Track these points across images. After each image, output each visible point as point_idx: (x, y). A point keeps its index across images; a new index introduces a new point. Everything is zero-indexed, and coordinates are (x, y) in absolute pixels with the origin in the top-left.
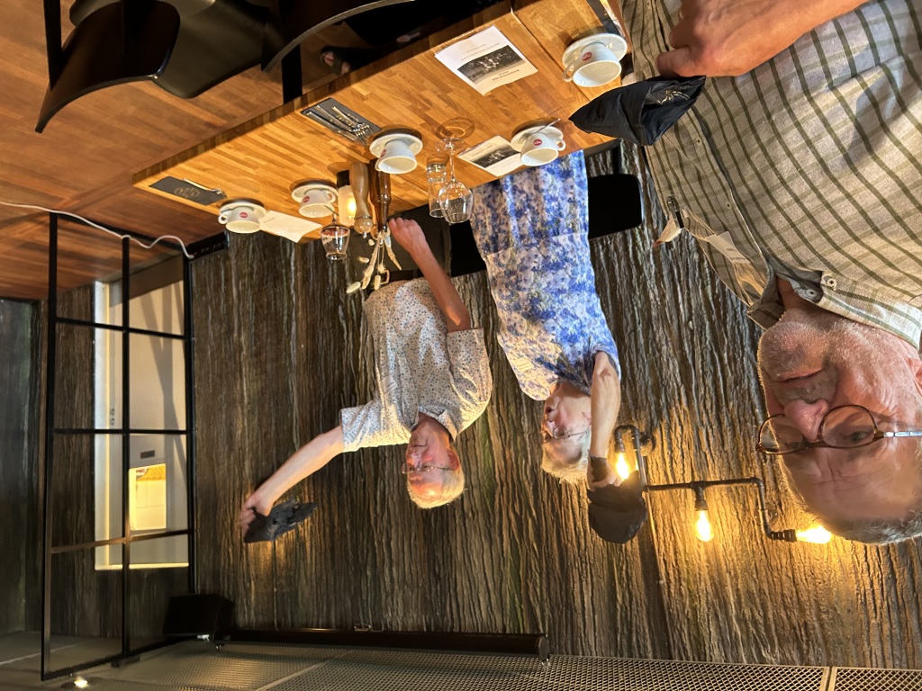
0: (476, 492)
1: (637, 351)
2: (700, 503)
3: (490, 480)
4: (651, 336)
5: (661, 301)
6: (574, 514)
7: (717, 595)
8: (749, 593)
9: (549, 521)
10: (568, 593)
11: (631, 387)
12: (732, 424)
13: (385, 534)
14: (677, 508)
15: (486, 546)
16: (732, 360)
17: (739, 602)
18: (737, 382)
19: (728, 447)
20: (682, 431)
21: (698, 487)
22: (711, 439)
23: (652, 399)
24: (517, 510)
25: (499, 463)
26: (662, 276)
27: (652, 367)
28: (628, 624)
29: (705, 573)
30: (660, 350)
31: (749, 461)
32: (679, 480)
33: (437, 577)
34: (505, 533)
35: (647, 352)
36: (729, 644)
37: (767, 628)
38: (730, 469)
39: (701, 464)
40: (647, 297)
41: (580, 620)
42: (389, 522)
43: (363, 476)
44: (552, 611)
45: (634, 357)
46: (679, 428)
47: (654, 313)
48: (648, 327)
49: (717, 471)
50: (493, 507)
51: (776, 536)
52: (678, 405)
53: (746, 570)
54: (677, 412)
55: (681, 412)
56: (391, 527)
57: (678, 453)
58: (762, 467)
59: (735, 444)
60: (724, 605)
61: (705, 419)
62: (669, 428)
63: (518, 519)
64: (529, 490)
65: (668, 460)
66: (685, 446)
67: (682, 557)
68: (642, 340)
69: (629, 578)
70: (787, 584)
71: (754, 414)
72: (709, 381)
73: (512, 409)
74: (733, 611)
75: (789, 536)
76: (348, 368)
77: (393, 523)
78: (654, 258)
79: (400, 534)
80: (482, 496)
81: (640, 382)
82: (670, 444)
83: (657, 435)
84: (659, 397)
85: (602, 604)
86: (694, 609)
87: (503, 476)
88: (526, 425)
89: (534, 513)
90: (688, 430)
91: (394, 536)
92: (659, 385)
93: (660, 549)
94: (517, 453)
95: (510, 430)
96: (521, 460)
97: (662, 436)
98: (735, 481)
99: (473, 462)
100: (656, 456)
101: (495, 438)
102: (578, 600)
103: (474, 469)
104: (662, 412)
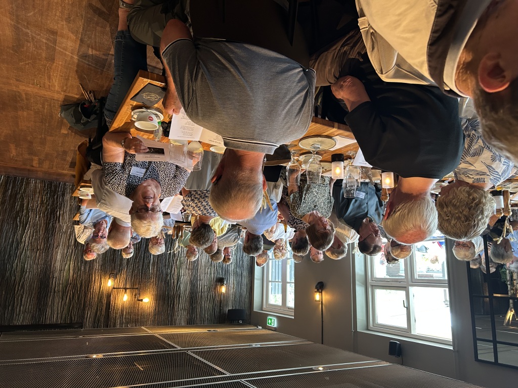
0: (61, 286)
2: (125, 292)
3: (67, 282)
7: (122, 313)
8: (129, 312)
9: (83, 295)
10: (84, 313)
12: (135, 276)
13: (20, 296)
15: (60, 301)
16: (138, 262)
17: (126, 314)
19: (132, 281)
20: (124, 276)
21: (126, 289)
22: (129, 279)
23: (118, 267)
24: (74, 292)
25: (71, 278)
27: (120, 260)
28: (99, 320)
29: (120, 308)
31: (136, 284)
32: (120, 287)
33: (40, 309)
34: (68, 297)
36: (121, 324)
37: (130, 320)
38: (132, 286)
39: (126, 284)
41: (85, 320)
42: (23, 292)
44: (77, 318)
49: (129, 286)
50: (66, 290)
51: (139, 300)
52: (124, 270)
53: (129, 308)
56: (24, 294)
57: (121, 281)
58: (138, 286)
59: (134, 281)
60: (123, 315)
61: (129, 274)
62: (121, 275)
63: (73, 294)
64: (79, 286)
65: (118, 282)
66: (123, 279)
67: (116, 305)
69: (102, 309)
70: (137, 310)
71: (140, 274)
72: (132, 266)
73: (79, 264)
74: (124, 317)
75: (142, 300)
77: (25, 293)
79: (27, 296)
80: (62, 287)
82: (120, 278)
84: (120, 267)
85: (93, 316)
86: (116, 316)
87: (71, 282)
88: (82, 268)
90: (125, 276)
91: (24, 297)
92: (121, 265)
93: (111, 303)
94: (77, 276)
95: (77, 269)
96: (78, 278)
97: (118, 276)
98: (132, 288)
99: (62, 277)
100: (116, 281)
101: (71, 271)
102: (86, 315)
103: (62, 279)
104: (120, 271)
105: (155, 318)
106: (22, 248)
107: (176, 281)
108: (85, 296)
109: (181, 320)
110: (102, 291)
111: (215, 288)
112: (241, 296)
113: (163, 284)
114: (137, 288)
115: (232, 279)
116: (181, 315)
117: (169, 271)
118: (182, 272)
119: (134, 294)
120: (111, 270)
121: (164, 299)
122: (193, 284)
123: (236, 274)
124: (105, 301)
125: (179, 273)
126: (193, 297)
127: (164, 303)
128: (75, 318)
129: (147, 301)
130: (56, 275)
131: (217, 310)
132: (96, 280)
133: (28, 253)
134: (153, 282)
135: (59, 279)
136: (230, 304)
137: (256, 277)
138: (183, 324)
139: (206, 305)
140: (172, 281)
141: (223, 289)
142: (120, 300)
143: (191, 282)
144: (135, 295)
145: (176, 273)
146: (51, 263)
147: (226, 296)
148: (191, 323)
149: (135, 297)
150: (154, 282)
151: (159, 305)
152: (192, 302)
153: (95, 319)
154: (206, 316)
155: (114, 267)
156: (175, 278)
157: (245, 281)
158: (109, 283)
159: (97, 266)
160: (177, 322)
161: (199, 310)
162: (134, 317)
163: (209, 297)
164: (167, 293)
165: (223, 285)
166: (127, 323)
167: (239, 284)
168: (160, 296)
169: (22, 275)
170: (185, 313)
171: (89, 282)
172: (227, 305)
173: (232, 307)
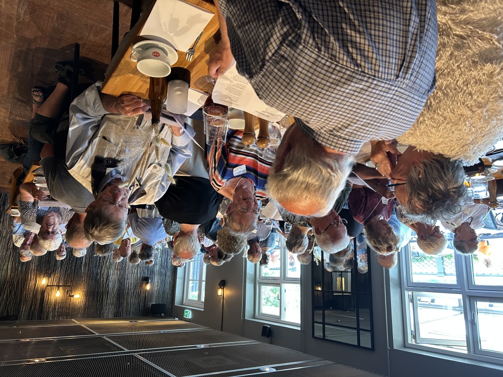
2: (58, 289)
3: (4, 281)
6: (26, 290)
7: (54, 307)
8: (61, 307)
9: (19, 292)
10: (19, 307)
12: (67, 275)
17: (58, 308)
18: (71, 267)
19: (65, 279)
20: (57, 275)
21: (59, 286)
22: (63, 277)
24: (11, 288)
25: (9, 277)
27: (54, 262)
28: (33, 313)
29: (53, 303)
31: (69, 282)
32: (53, 285)
34: (6, 294)
36: (54, 316)
37: (62, 313)
38: (65, 283)
39: (59, 282)
41: (21, 313)
44: (13, 312)
49: (62, 283)
51: (71, 296)
53: (61, 303)
55: (58, 271)
57: (55, 279)
59: (67, 279)
60: (55, 309)
61: (62, 273)
62: (55, 274)
63: (10, 291)
64: (16, 284)
65: (52, 280)
66: (57, 278)
67: (49, 300)
69: (36, 304)
70: (68, 305)
71: (72, 274)
72: (66, 266)
73: (17, 264)
74: (56, 311)
75: (73, 296)
82: (54, 277)
84: (54, 268)
85: (27, 310)
86: (49, 310)
87: (9, 280)
88: (19, 269)
89: (15, 290)
92: (55, 265)
93: (45, 298)
94: (15, 275)
95: (15, 269)
96: (15, 277)
97: (52, 276)
98: (64, 286)
100: (50, 280)
101: (9, 271)
102: (21, 309)
104: (54, 271)
105: (85, 311)
107: (105, 280)
108: (21, 292)
109: (108, 313)
110: (37, 287)
111: (141, 286)
112: (164, 292)
113: (93, 282)
114: (70, 286)
115: (156, 279)
116: (109, 309)
117: (99, 271)
118: (111, 272)
119: (66, 291)
120: (45, 270)
121: (94, 295)
122: (121, 282)
123: (160, 274)
124: (39, 297)
125: (108, 272)
126: (121, 293)
127: (94, 299)
128: (11, 312)
129: (78, 297)
131: (142, 304)
132: (32, 279)
134: (84, 280)
136: (154, 299)
137: (178, 276)
138: (110, 316)
139: (132, 300)
140: (102, 280)
141: (148, 287)
142: (53, 296)
143: (119, 281)
144: (68, 292)
145: (106, 273)
147: (151, 293)
148: (117, 316)
149: (67, 294)
151: (89, 300)
152: (120, 298)
153: (29, 313)
154: (132, 309)
155: (49, 267)
156: (105, 276)
157: (169, 280)
158: (43, 282)
159: (33, 266)
160: (105, 315)
161: (125, 305)
162: (65, 310)
163: (135, 294)
164: (96, 290)
165: (147, 283)
166: (59, 316)
167: (163, 282)
168: (90, 293)
170: (113, 307)
171: (25, 281)
172: (151, 300)
173: (156, 302)
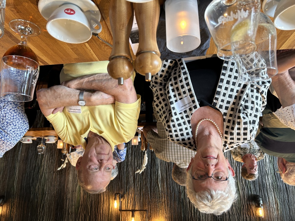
0: (73, 207)
1: (124, 173)
2: (133, 216)
3: (78, 204)
4: (127, 169)
5: (131, 161)
6: (100, 215)
9: (93, 217)
11: (121, 182)
12: (143, 195)
13: (42, 217)
14: (127, 215)
18: (146, 184)
19: (141, 201)
21: (133, 211)
22: (138, 198)
23: (125, 186)
24: (85, 213)
25: (82, 199)
26: (132, 154)
27: (127, 178)
30: (129, 173)
31: (146, 205)
32: (129, 209)
34: (80, 220)
35: (126, 173)
38: (141, 206)
39: (134, 205)
40: (128, 159)
42: (44, 214)
43: (37, 199)
45: (123, 174)
46: (131, 195)
47: (129, 164)
48: (127, 167)
49: (138, 207)
50: (78, 212)
52: (131, 188)
54: (131, 190)
55: (132, 190)
57: (129, 201)
58: (148, 207)
59: (143, 200)
61: (137, 193)
62: (128, 194)
63: (85, 216)
64: (89, 207)
65: (127, 203)
66: (131, 199)
68: (125, 170)
71: (148, 193)
72: (139, 183)
76: (38, 164)
78: (131, 149)
79: (47, 218)
80: (75, 208)
81: (123, 181)
82: (128, 198)
83: (125, 196)
84: (127, 186)
87: (82, 203)
89: (90, 214)
90: (133, 195)
91: (45, 219)
92: (128, 182)
96: (89, 199)
98: (141, 210)
99: (74, 198)
100: (124, 202)
103: (74, 200)
104: (127, 190)
106: (42, 172)
108: (96, 218)
110: (111, 213)
111: (248, 210)
113: (177, 205)
114: (146, 210)
120: (118, 189)
130: (69, 196)
132: (105, 201)
133: (47, 176)
134: (164, 202)
135: (72, 201)
141: (261, 212)
146: (64, 185)
150: (166, 202)
155: (121, 186)
158: (116, 204)
164: (182, 216)
165: (258, 206)
169: (42, 197)
